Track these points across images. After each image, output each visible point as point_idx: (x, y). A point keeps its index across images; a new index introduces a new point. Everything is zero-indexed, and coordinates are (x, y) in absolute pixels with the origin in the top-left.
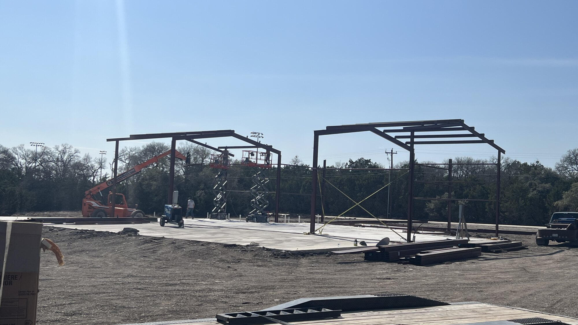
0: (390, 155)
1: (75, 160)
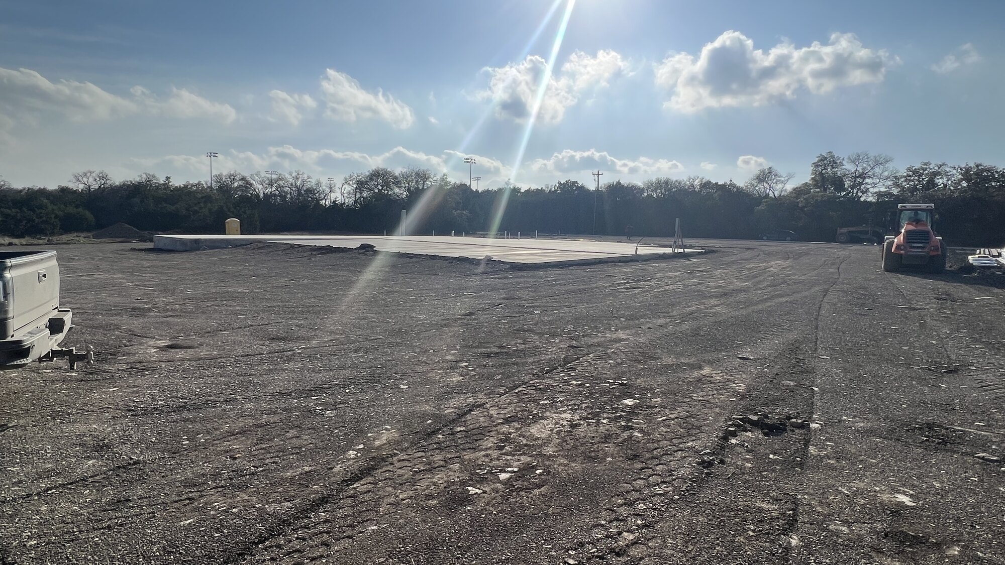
0: (596, 176)
1: (308, 185)
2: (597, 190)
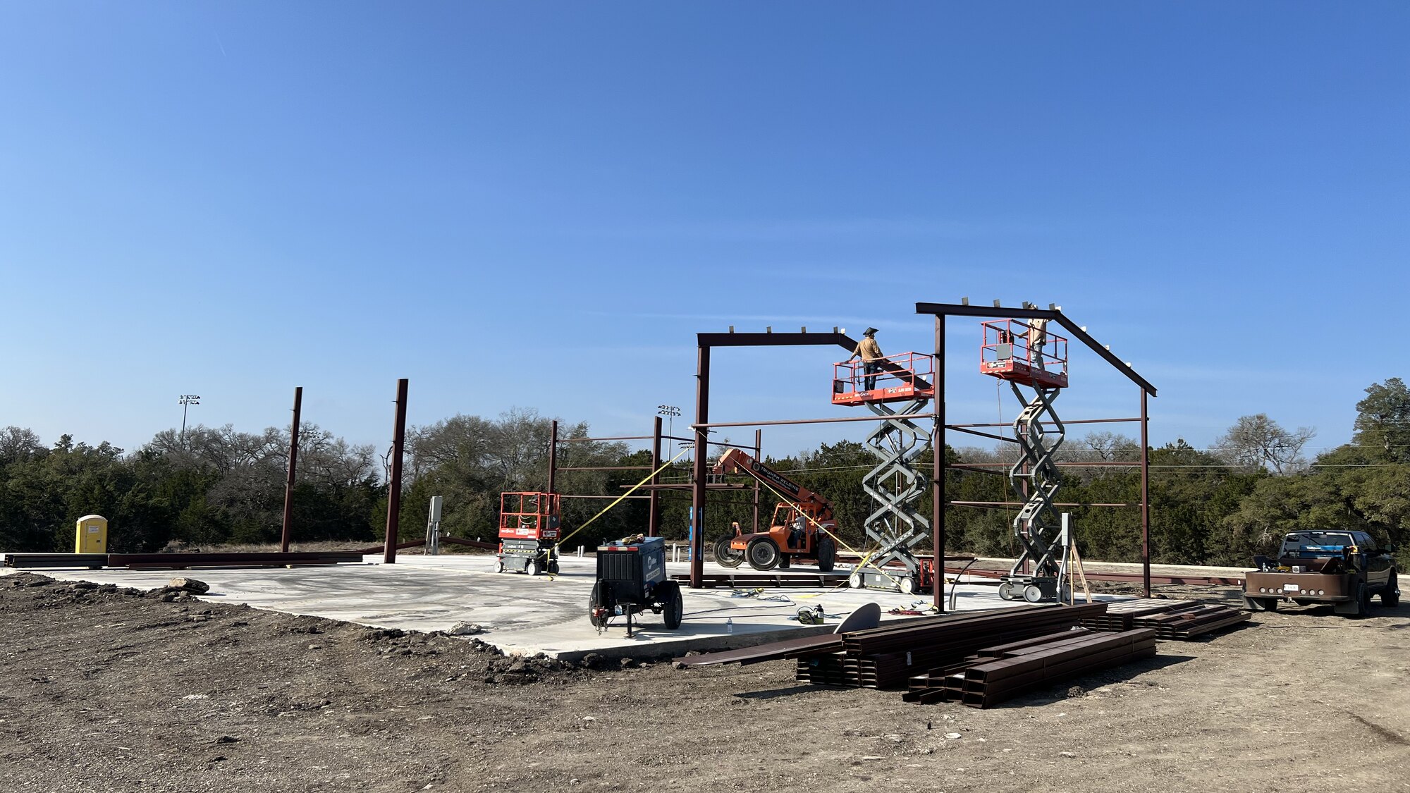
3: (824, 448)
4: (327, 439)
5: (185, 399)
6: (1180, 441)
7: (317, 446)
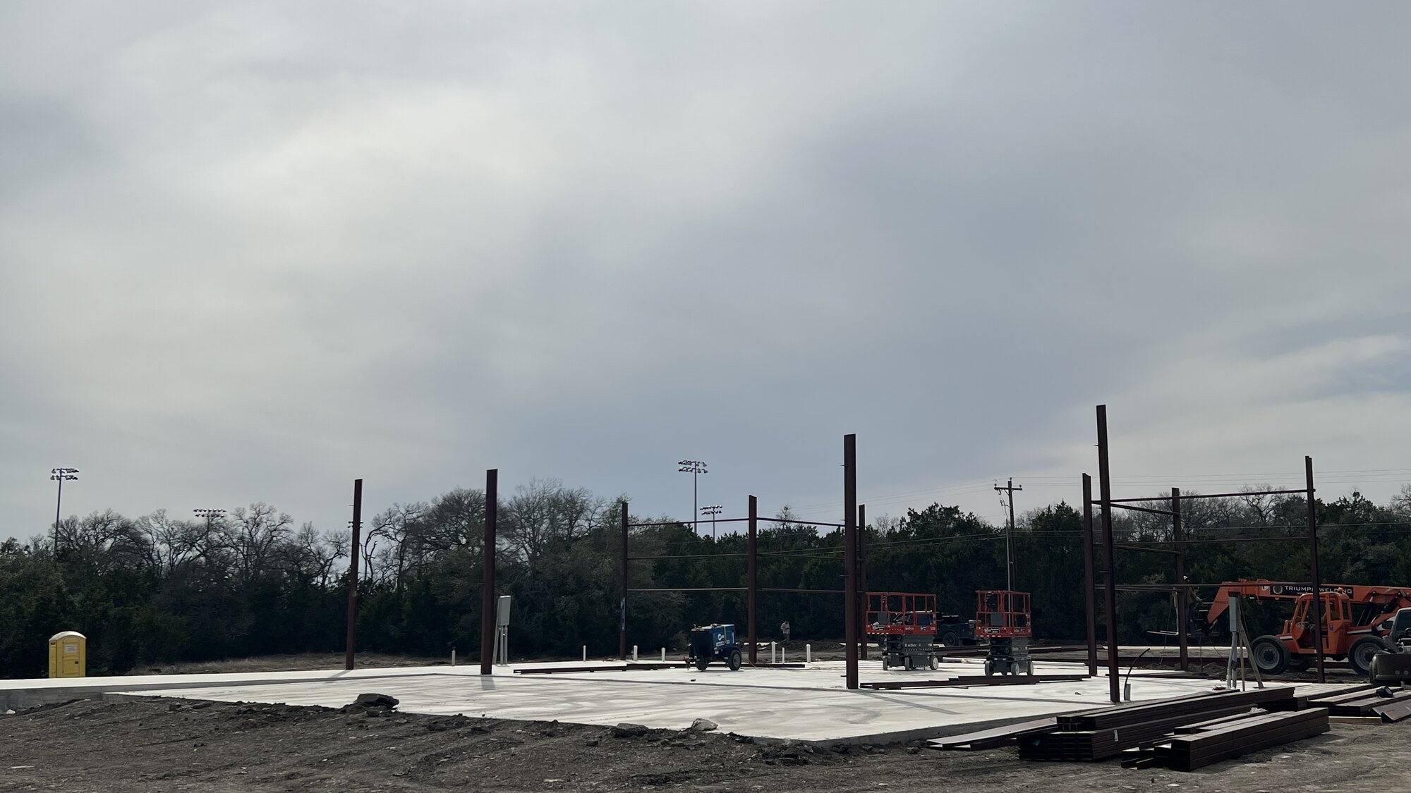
0: (1005, 494)
1: (282, 540)
2: (1011, 528)
3: (913, 514)
4: (285, 525)
5: (58, 473)
6: (1356, 494)
7: (274, 534)
